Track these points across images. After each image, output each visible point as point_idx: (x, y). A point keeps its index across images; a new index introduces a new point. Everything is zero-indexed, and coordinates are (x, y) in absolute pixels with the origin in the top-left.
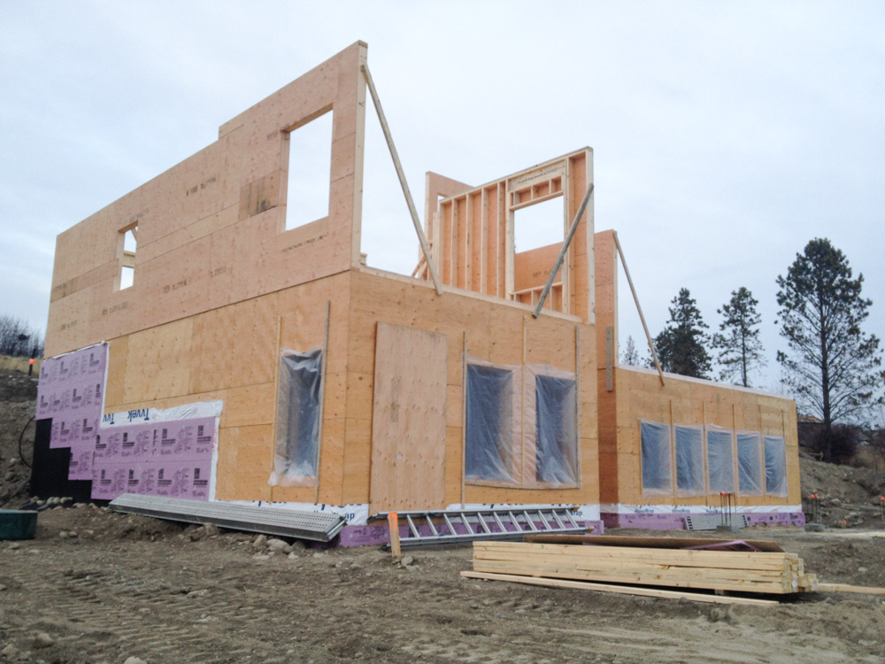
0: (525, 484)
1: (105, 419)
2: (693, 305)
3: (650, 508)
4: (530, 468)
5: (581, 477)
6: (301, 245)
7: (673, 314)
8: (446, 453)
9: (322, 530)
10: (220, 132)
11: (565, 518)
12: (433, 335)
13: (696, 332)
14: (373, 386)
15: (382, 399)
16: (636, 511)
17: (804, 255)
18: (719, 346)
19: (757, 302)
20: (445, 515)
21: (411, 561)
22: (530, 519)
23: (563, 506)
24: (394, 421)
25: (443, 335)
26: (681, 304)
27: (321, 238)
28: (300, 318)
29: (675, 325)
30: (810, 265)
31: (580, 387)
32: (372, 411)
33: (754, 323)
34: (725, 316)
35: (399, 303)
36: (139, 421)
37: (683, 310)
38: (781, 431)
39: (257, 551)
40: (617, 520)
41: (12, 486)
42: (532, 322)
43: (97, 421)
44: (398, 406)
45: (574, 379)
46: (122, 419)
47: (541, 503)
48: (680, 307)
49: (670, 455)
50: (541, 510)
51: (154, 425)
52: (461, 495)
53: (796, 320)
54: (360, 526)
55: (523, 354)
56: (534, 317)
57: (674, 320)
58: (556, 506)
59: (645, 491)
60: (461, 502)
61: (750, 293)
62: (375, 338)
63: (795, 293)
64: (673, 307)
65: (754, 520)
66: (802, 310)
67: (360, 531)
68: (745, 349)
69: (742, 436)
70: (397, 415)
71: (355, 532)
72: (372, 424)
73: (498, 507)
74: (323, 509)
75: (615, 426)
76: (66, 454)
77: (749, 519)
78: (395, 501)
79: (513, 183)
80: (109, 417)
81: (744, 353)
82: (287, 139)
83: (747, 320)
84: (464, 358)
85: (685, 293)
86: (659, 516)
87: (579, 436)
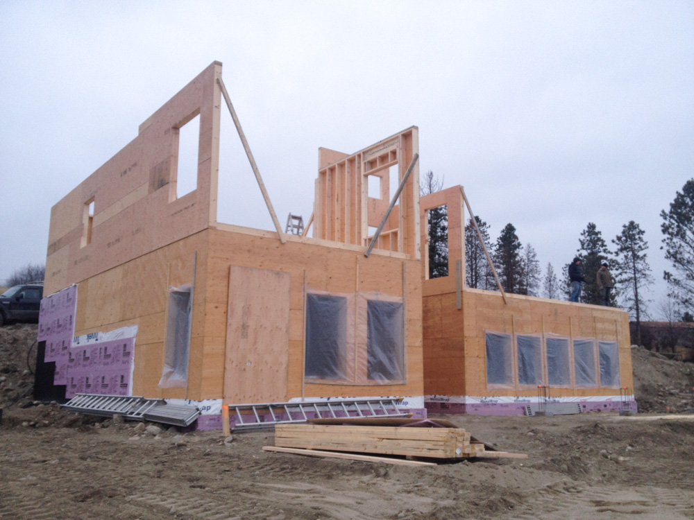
0: (358, 382)
1: (75, 341)
2: (599, 236)
3: (494, 399)
4: (362, 370)
5: (407, 376)
6: (181, 210)
7: (583, 243)
8: (289, 360)
9: (181, 418)
10: (140, 130)
11: (391, 407)
12: (278, 274)
13: (602, 258)
14: (226, 312)
15: (235, 322)
16: (482, 401)
17: (682, 193)
18: (614, 269)
19: (644, 232)
20: (285, 407)
21: (231, 439)
22: (359, 408)
23: (391, 398)
24: (244, 337)
25: (286, 273)
26: (588, 235)
27: (193, 205)
28: (180, 264)
29: (585, 253)
30: (688, 200)
31: (406, 308)
32: (226, 331)
33: (642, 249)
34: (618, 244)
35: (249, 251)
36: (92, 341)
37: (591, 241)
38: (615, 337)
39: (136, 434)
40: (465, 409)
41: (21, 390)
42: (365, 260)
43: (70, 342)
44: (248, 326)
45: (401, 302)
46: (84, 341)
47: (371, 395)
48: (588, 238)
49: (512, 357)
50: (369, 401)
51: (100, 344)
52: (302, 391)
53: (678, 245)
54: (215, 415)
55: (356, 284)
56: (366, 256)
57: (583, 248)
58: (385, 398)
59: (490, 386)
60: (301, 396)
61: (638, 225)
62: (229, 277)
63: (676, 224)
64: (582, 238)
65: (588, 408)
66: (683, 237)
67: (214, 419)
68: (636, 270)
69: (578, 341)
70: (247, 333)
71: (211, 419)
72: (226, 340)
73: (333, 399)
74: (189, 403)
75: (463, 336)
76: (52, 365)
77: (584, 407)
78: (244, 397)
79: (367, 155)
80: (77, 340)
81: (635, 274)
82: (178, 134)
83: (636, 247)
84: (304, 290)
85: (592, 227)
86: (502, 405)
87: (406, 344)
